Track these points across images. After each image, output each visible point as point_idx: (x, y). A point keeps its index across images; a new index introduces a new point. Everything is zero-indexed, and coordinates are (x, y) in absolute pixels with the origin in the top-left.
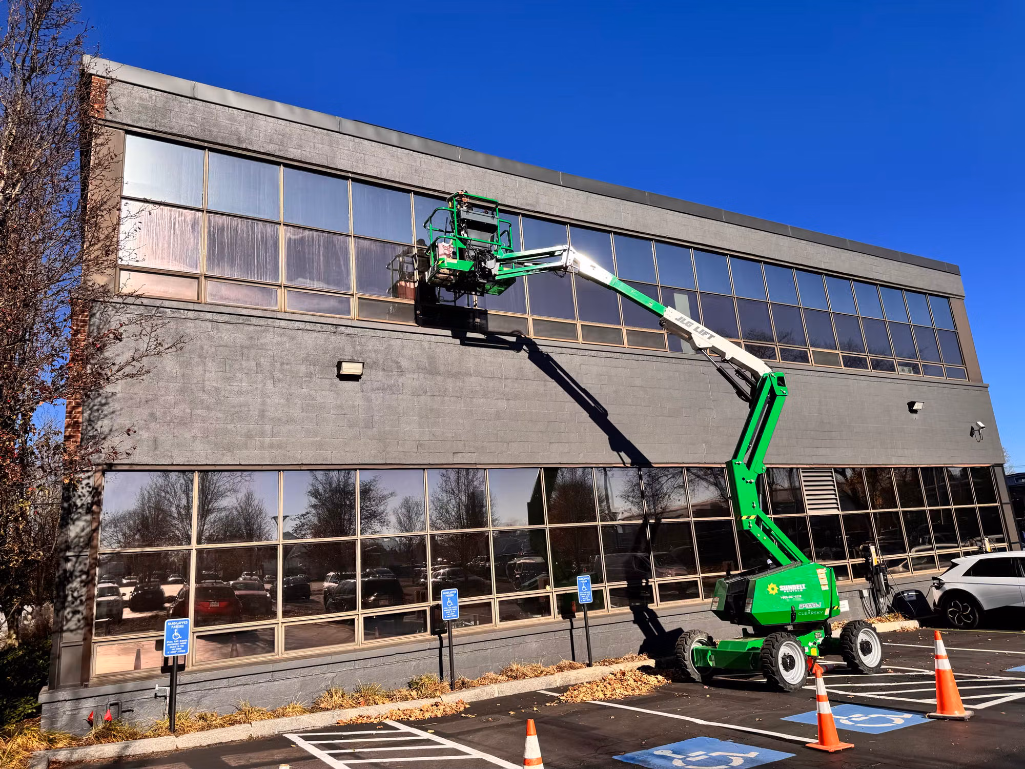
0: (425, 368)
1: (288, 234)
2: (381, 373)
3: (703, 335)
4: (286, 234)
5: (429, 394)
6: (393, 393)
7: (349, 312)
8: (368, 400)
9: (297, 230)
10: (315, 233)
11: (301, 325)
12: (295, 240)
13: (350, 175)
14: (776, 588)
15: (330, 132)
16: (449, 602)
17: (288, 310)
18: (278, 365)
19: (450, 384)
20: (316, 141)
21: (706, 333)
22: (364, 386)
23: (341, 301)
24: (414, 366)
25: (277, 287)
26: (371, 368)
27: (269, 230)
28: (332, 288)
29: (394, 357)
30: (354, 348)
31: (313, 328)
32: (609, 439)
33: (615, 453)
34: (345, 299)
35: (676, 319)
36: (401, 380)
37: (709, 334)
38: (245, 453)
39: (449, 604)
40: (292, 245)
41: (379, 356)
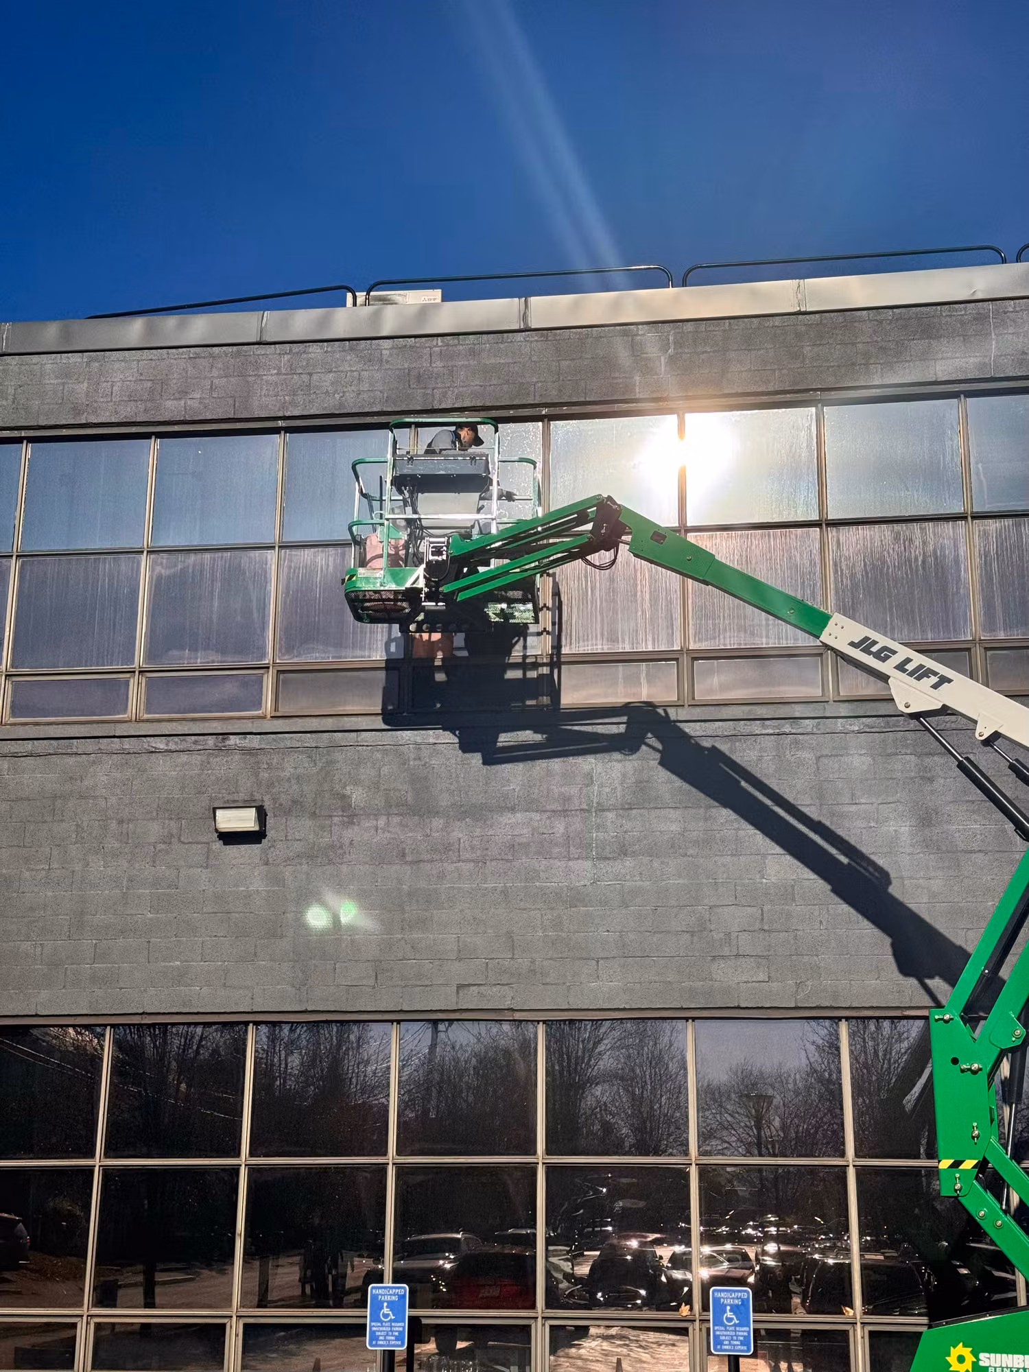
0: (406, 804)
1: (158, 569)
2: (309, 823)
3: (918, 679)
4: (153, 570)
5: (409, 859)
6: (330, 862)
7: (258, 704)
8: (277, 880)
9: (173, 557)
10: (207, 556)
11: (160, 744)
12: (169, 577)
13: (280, 423)
14: (970, 1359)
15: (245, 348)
16: (386, 1310)
17: (146, 716)
18: (113, 825)
19: (459, 833)
20: (215, 373)
21: (929, 673)
22: (272, 854)
23: (245, 683)
24: (379, 801)
25: (128, 675)
26: (288, 812)
27: (123, 567)
28: (231, 661)
29: (337, 787)
30: (257, 776)
31: (181, 747)
32: (893, 945)
33: (913, 982)
34: (253, 678)
35: (852, 644)
36: (348, 834)
37: (935, 674)
38: (44, 994)
39: (386, 1316)
40: (160, 588)
41: (305, 788)
